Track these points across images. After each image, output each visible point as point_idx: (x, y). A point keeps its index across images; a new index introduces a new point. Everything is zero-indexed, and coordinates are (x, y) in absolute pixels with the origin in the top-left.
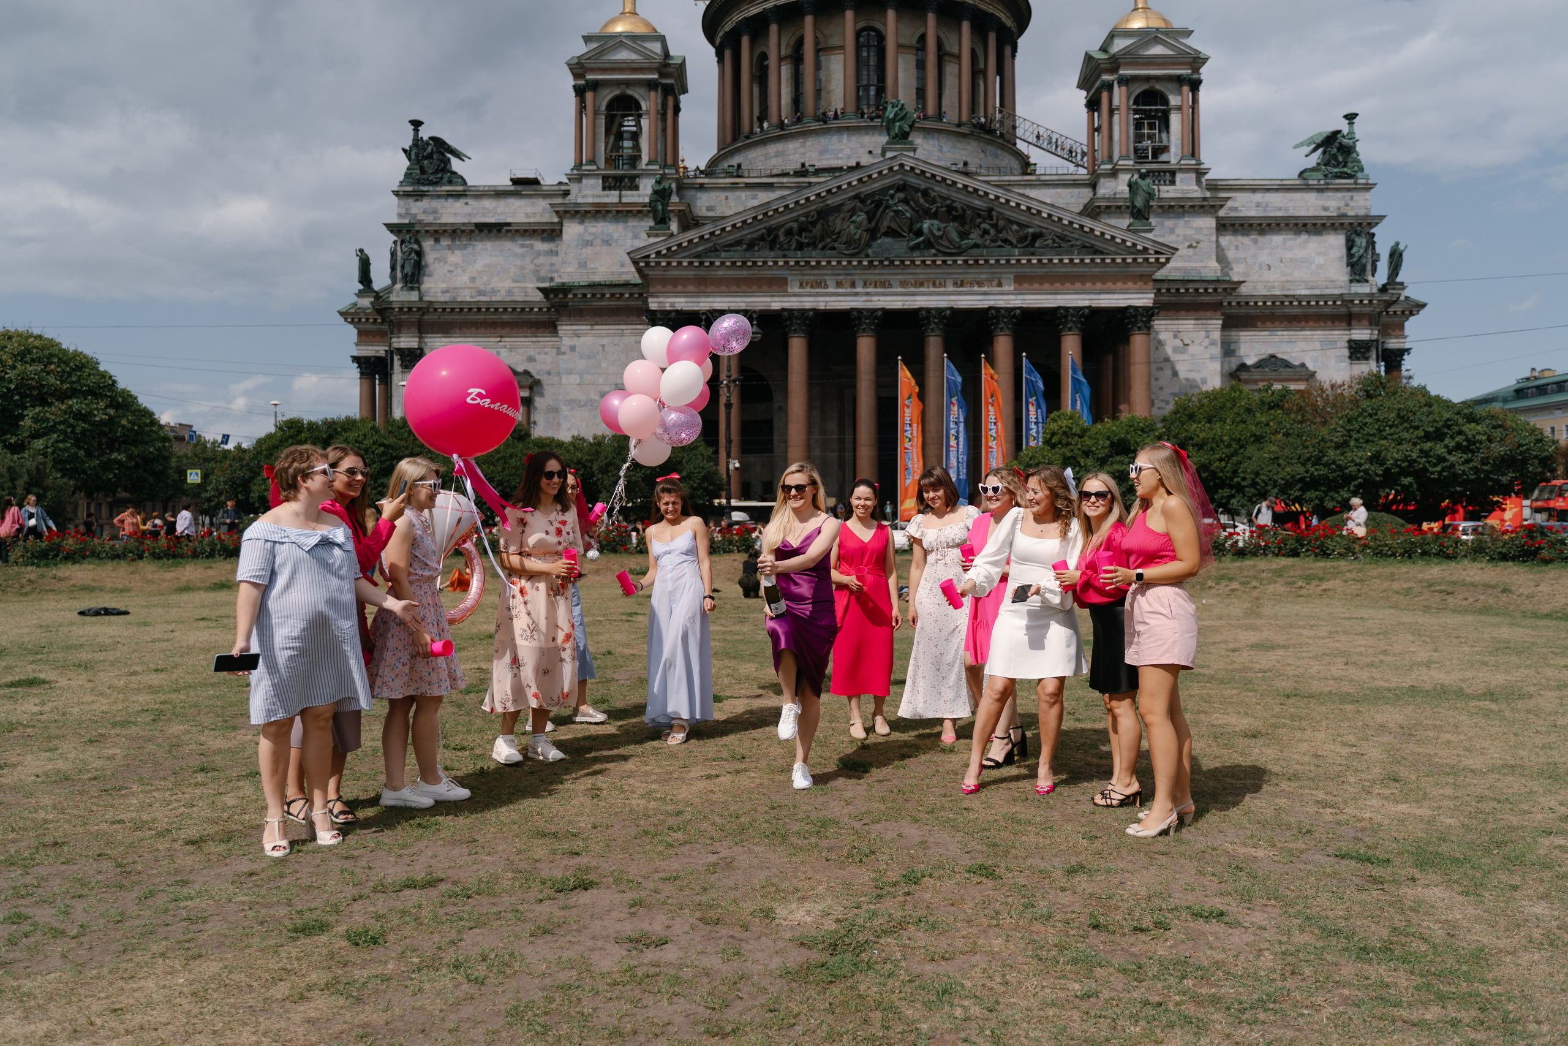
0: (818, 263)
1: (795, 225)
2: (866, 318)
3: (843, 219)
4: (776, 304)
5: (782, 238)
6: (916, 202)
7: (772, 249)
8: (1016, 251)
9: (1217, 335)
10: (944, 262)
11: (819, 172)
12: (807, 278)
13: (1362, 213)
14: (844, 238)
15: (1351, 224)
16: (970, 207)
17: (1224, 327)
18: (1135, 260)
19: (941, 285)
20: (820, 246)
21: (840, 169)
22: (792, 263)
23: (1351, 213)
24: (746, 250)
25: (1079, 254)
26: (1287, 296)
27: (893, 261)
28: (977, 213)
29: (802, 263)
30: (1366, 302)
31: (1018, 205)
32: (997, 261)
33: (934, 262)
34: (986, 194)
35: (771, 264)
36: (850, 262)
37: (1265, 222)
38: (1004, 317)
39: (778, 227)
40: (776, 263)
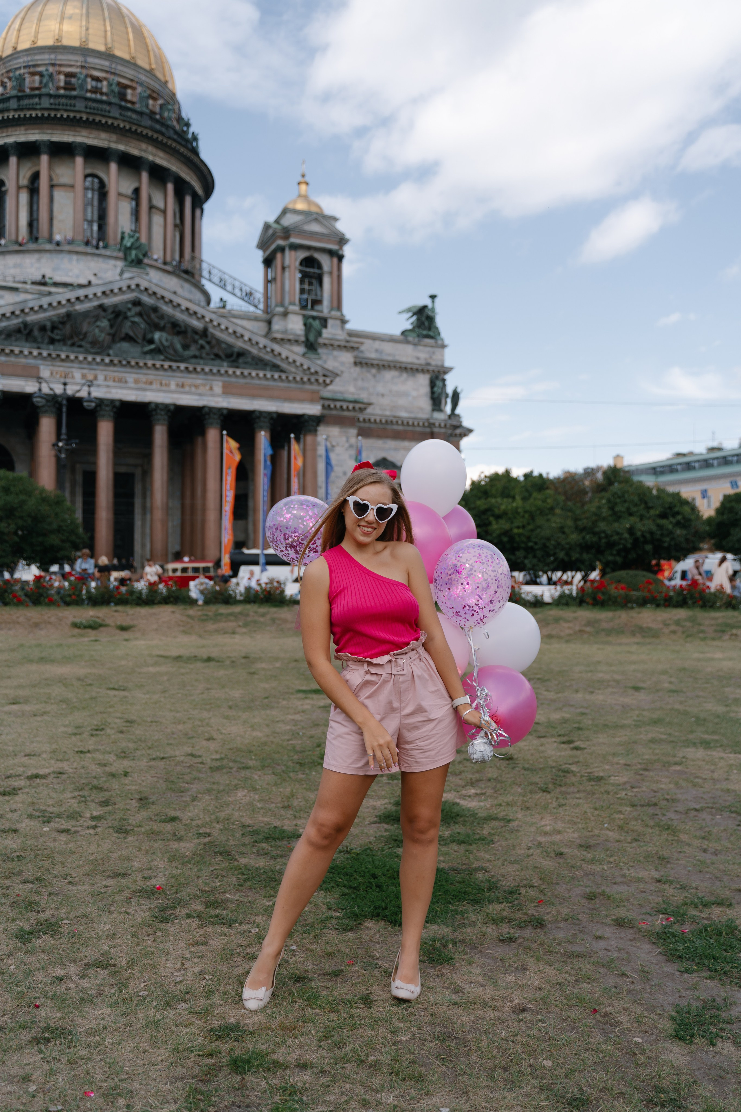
0: (68, 357)
1: (48, 324)
2: (107, 406)
3: (89, 323)
4: (29, 387)
5: (36, 333)
6: (149, 316)
7: (27, 340)
8: (225, 364)
9: (353, 440)
10: (170, 367)
11: (56, 284)
12: (56, 369)
13: (439, 363)
14: (90, 338)
15: (433, 371)
16: (190, 326)
17: (359, 435)
18: (309, 380)
19: (166, 385)
20: (69, 342)
21: (71, 285)
22: (45, 353)
23: (433, 363)
24: (5, 339)
25: (271, 370)
26: (395, 417)
27: (129, 363)
28: (195, 331)
29: (54, 356)
30: (443, 425)
31: (227, 328)
32: (211, 370)
33: (162, 366)
34: (203, 317)
35: (26, 352)
36: (94, 359)
37: (381, 363)
38: (215, 414)
39: (34, 324)
40: (30, 353)
